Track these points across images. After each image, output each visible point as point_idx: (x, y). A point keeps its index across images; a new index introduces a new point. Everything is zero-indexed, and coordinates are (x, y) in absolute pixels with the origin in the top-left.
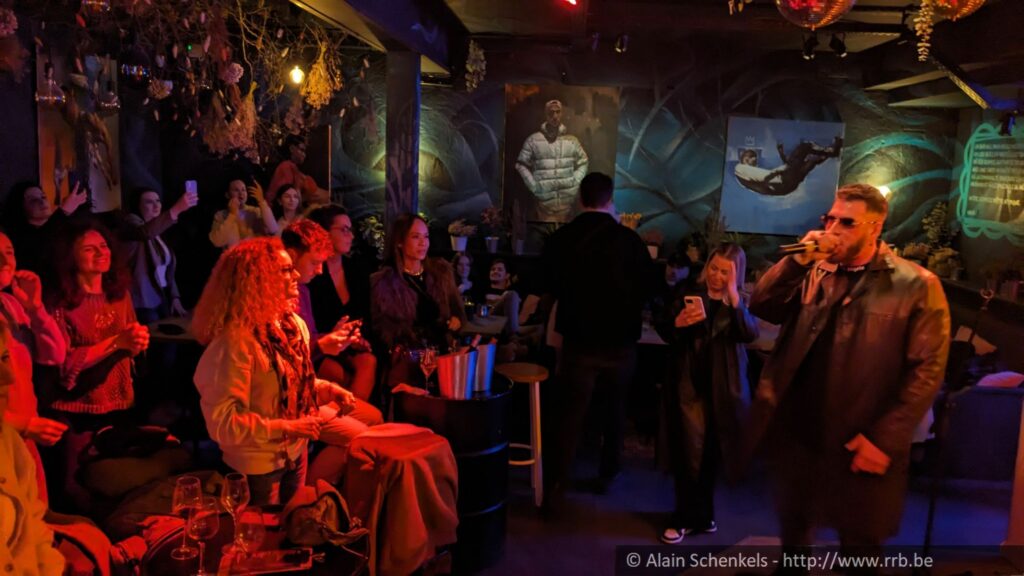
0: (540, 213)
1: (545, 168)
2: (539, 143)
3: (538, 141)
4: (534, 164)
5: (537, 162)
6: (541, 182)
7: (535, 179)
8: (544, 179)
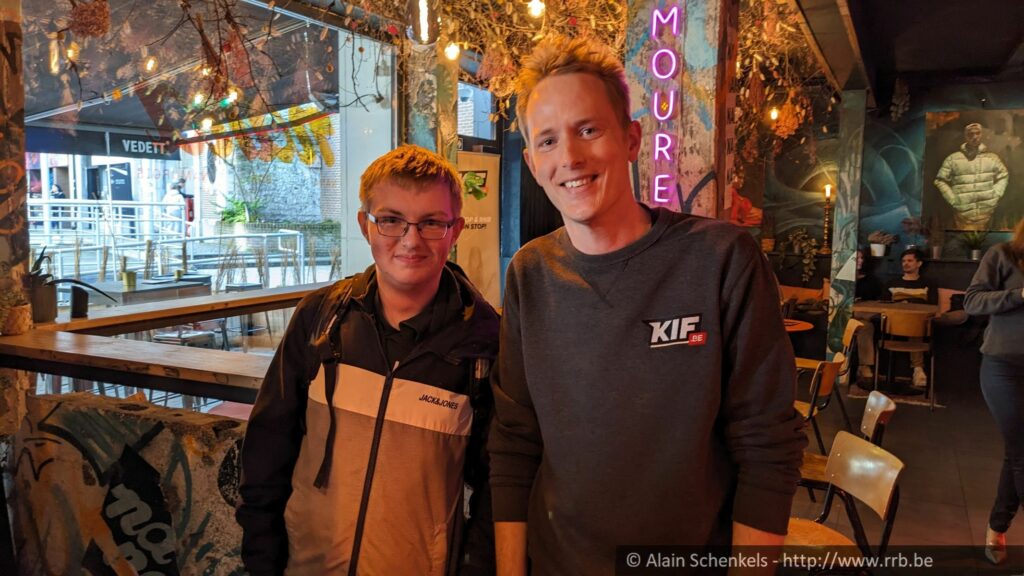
0: (958, 223)
1: (963, 183)
2: (957, 162)
3: (957, 159)
4: (953, 180)
5: (956, 178)
6: (960, 195)
7: (954, 192)
8: (963, 192)
